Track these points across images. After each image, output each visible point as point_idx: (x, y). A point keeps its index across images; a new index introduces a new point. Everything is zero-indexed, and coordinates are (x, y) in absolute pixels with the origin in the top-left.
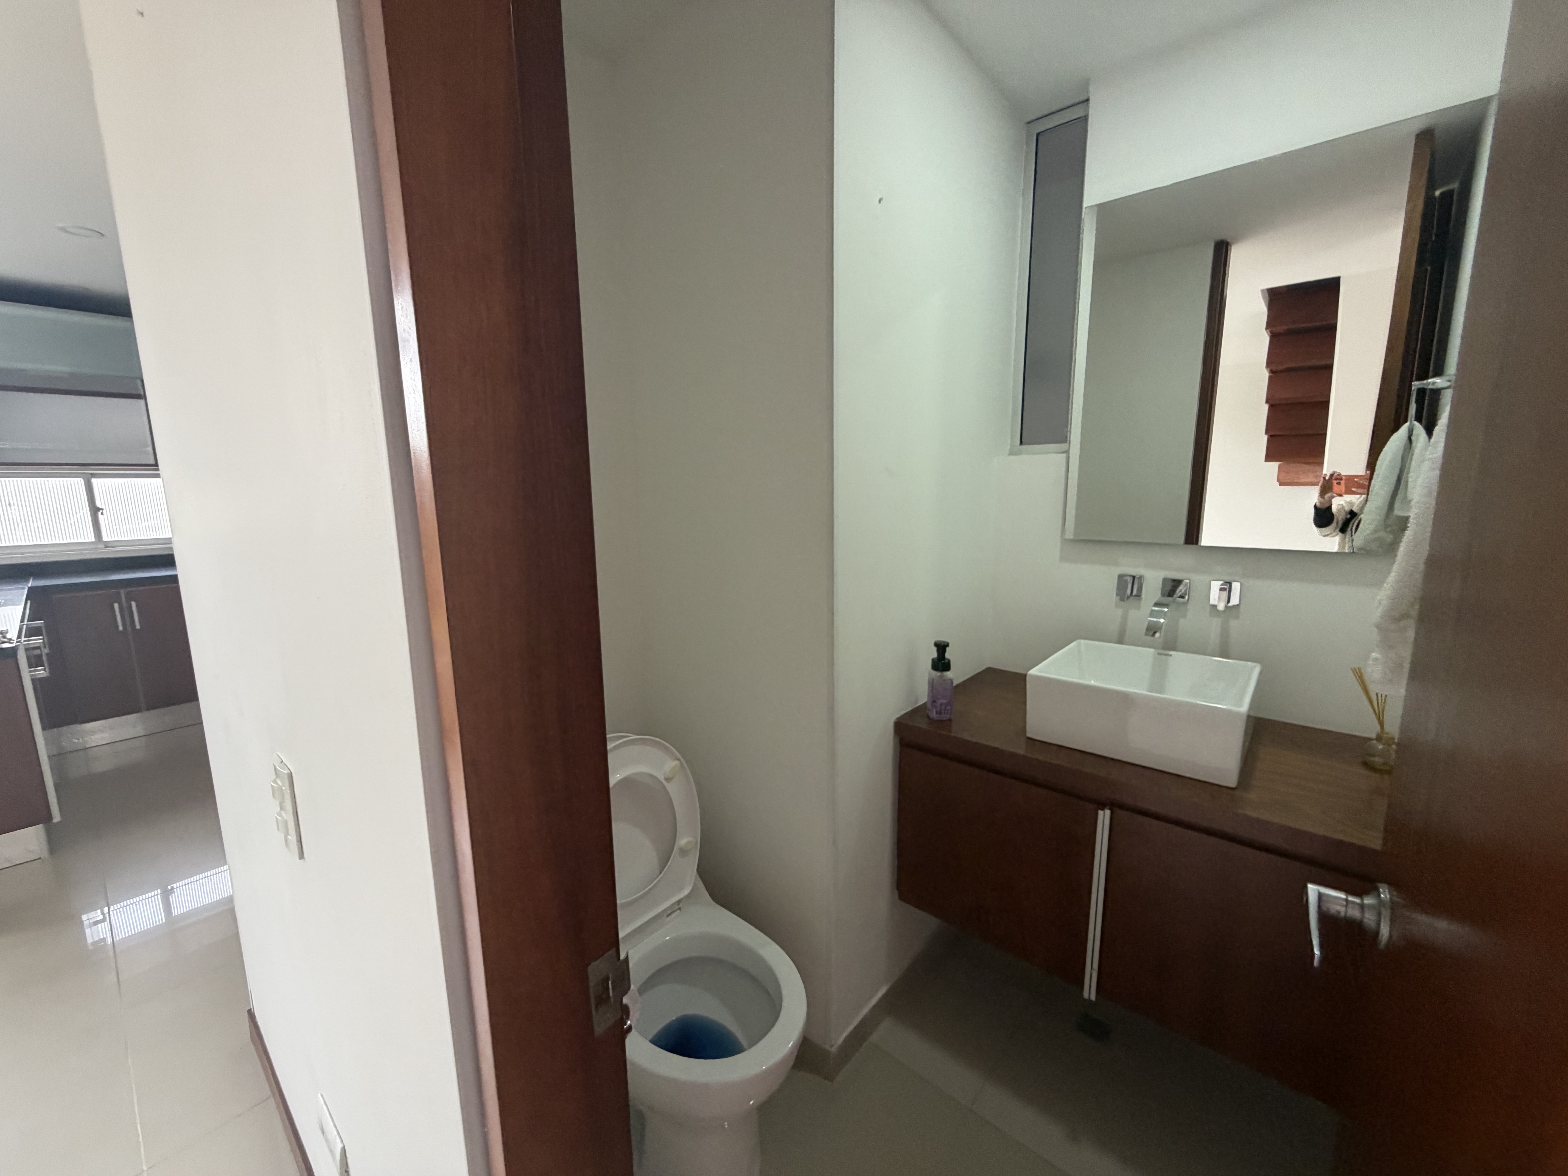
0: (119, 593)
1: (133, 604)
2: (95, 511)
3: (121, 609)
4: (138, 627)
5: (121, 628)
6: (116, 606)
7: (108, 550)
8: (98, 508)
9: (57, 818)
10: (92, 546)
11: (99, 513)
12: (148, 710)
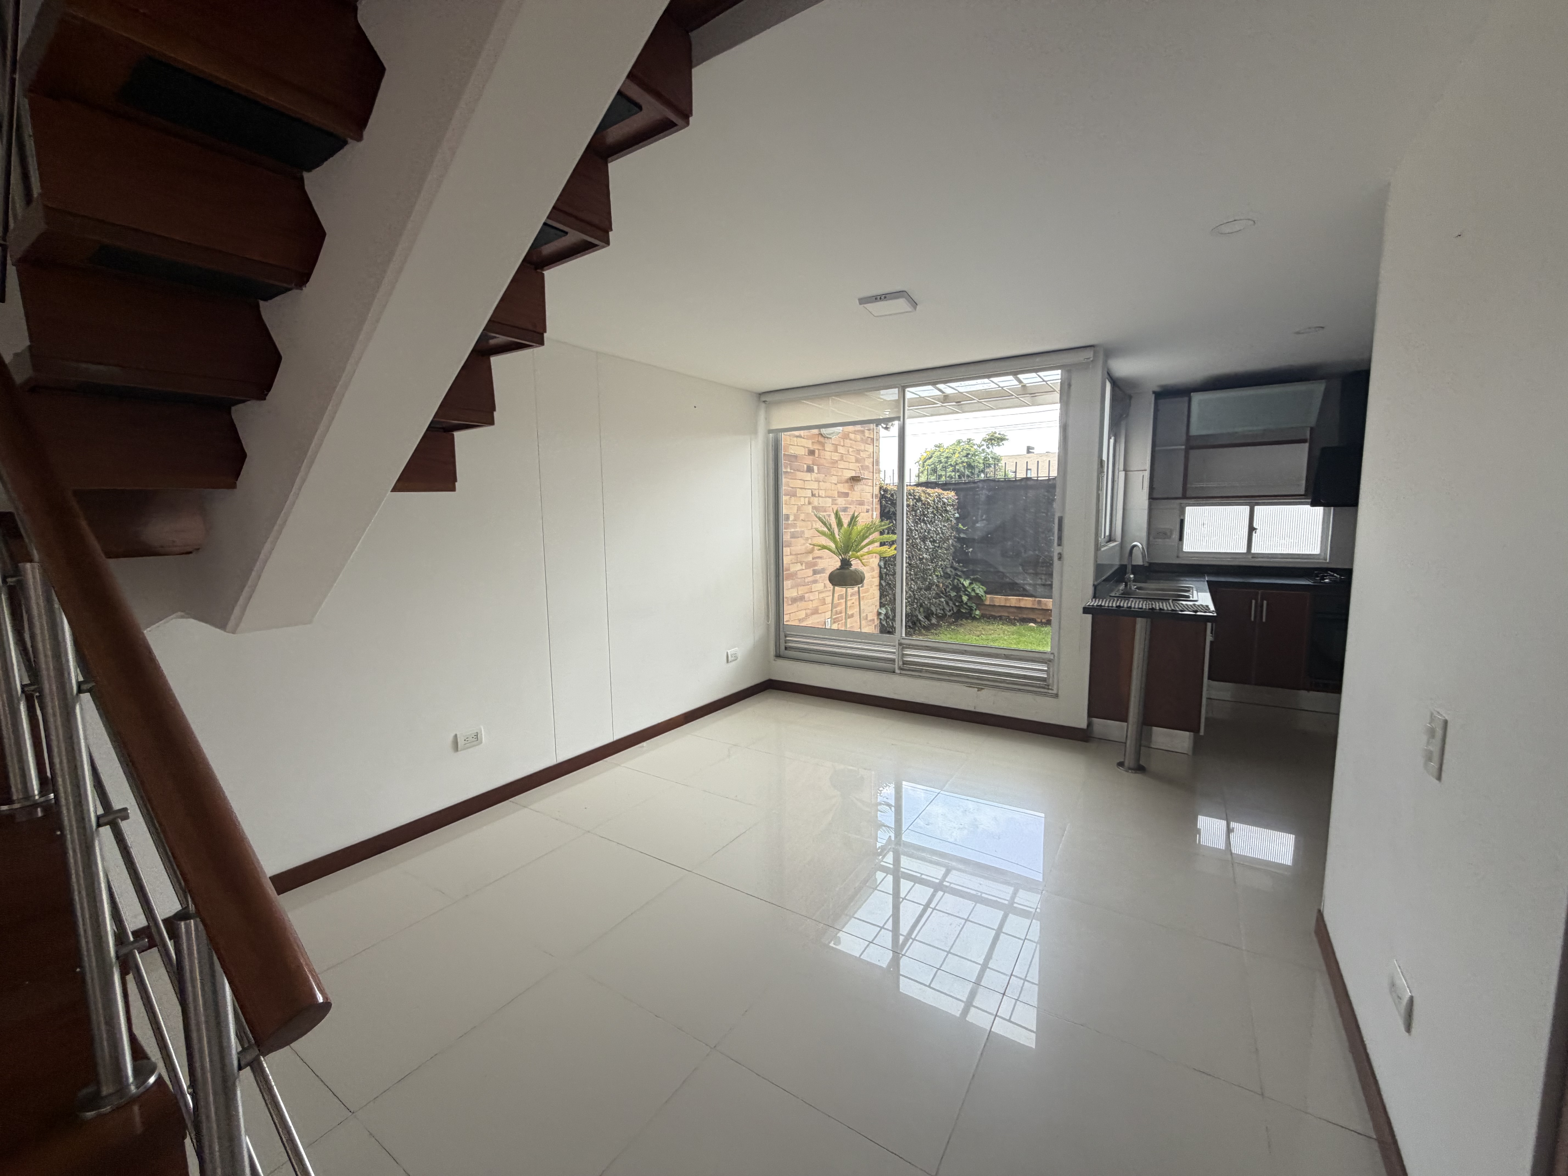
0: (1258, 593)
1: (1265, 602)
2: (1252, 529)
3: (1256, 603)
4: (1264, 620)
5: (1252, 619)
6: (1254, 602)
7: (1253, 560)
8: (1254, 528)
9: (1202, 733)
10: (1244, 556)
11: (1254, 532)
12: (1256, 684)
